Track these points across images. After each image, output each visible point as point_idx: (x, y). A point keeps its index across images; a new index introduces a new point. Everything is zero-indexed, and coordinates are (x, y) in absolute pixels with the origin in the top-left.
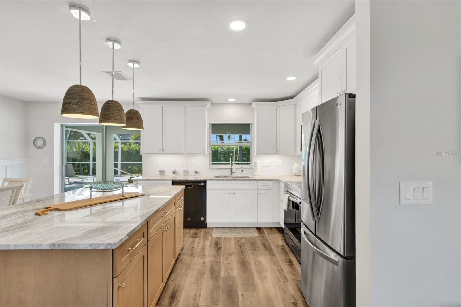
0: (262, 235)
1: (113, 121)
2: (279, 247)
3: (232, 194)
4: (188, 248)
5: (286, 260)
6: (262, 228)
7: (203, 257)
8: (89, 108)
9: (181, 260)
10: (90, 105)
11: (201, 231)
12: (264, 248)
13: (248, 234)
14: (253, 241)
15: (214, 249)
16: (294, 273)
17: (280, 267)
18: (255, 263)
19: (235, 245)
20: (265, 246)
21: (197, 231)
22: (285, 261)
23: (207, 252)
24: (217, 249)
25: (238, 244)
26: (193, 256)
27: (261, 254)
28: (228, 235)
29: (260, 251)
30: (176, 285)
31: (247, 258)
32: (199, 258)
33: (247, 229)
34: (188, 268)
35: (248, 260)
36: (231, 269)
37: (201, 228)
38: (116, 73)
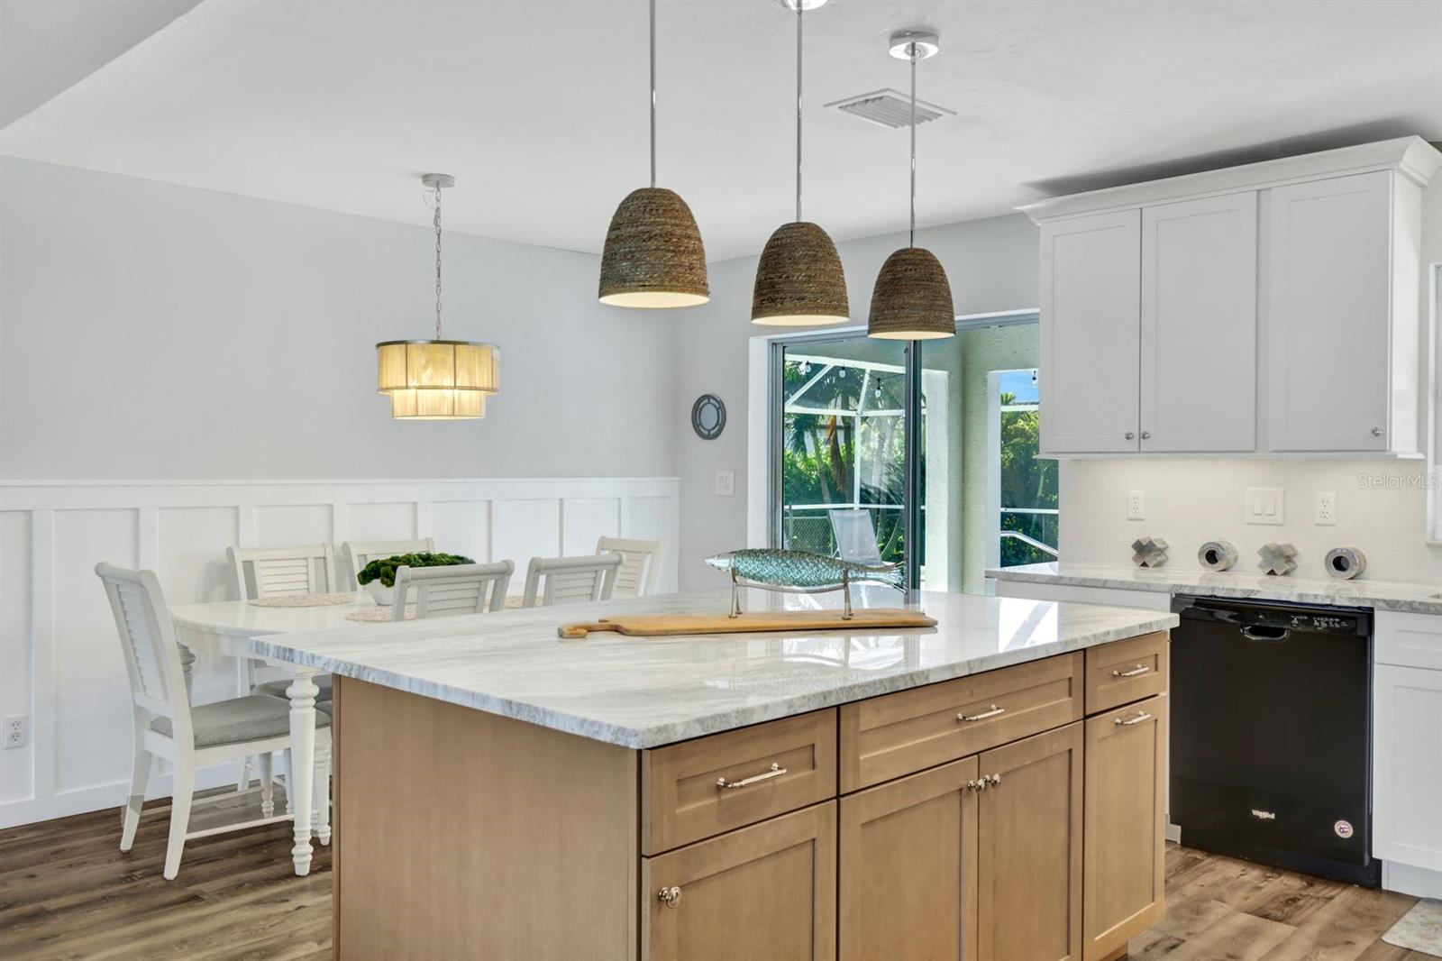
1: (789, 305)
4: (1204, 953)
8: (666, 266)
10: (670, 255)
11: (1331, 898)
21: (1305, 888)
37: (1343, 880)
38: (874, 99)
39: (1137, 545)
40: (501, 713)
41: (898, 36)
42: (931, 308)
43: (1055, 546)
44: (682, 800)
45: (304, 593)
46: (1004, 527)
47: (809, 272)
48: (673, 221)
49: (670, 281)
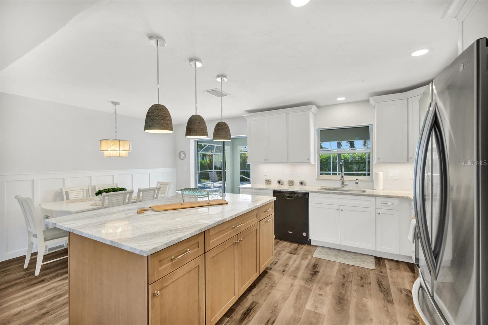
0: (381, 269)
1: (194, 133)
2: (404, 292)
4: (282, 264)
5: (410, 315)
6: (384, 259)
7: (294, 278)
8: (161, 123)
9: (269, 275)
10: (162, 121)
11: (303, 248)
12: (377, 287)
13: (360, 263)
14: (364, 273)
15: (309, 272)
18: (357, 305)
19: (337, 273)
20: (380, 284)
21: (298, 246)
22: (407, 316)
23: (300, 274)
24: (314, 273)
25: (342, 273)
26: (284, 275)
27: (371, 295)
28: (332, 259)
29: (370, 290)
30: (254, 301)
31: (348, 294)
32: (289, 278)
33: (360, 256)
34: (273, 287)
35: (349, 298)
36: (321, 303)
37: (304, 243)
38: (214, 91)
39: (266, 180)
40: (110, 244)
41: (218, 76)
42: (226, 134)
43: (249, 178)
44: (161, 266)
45: (83, 198)
47: (198, 126)
48: (163, 112)
49: (162, 127)
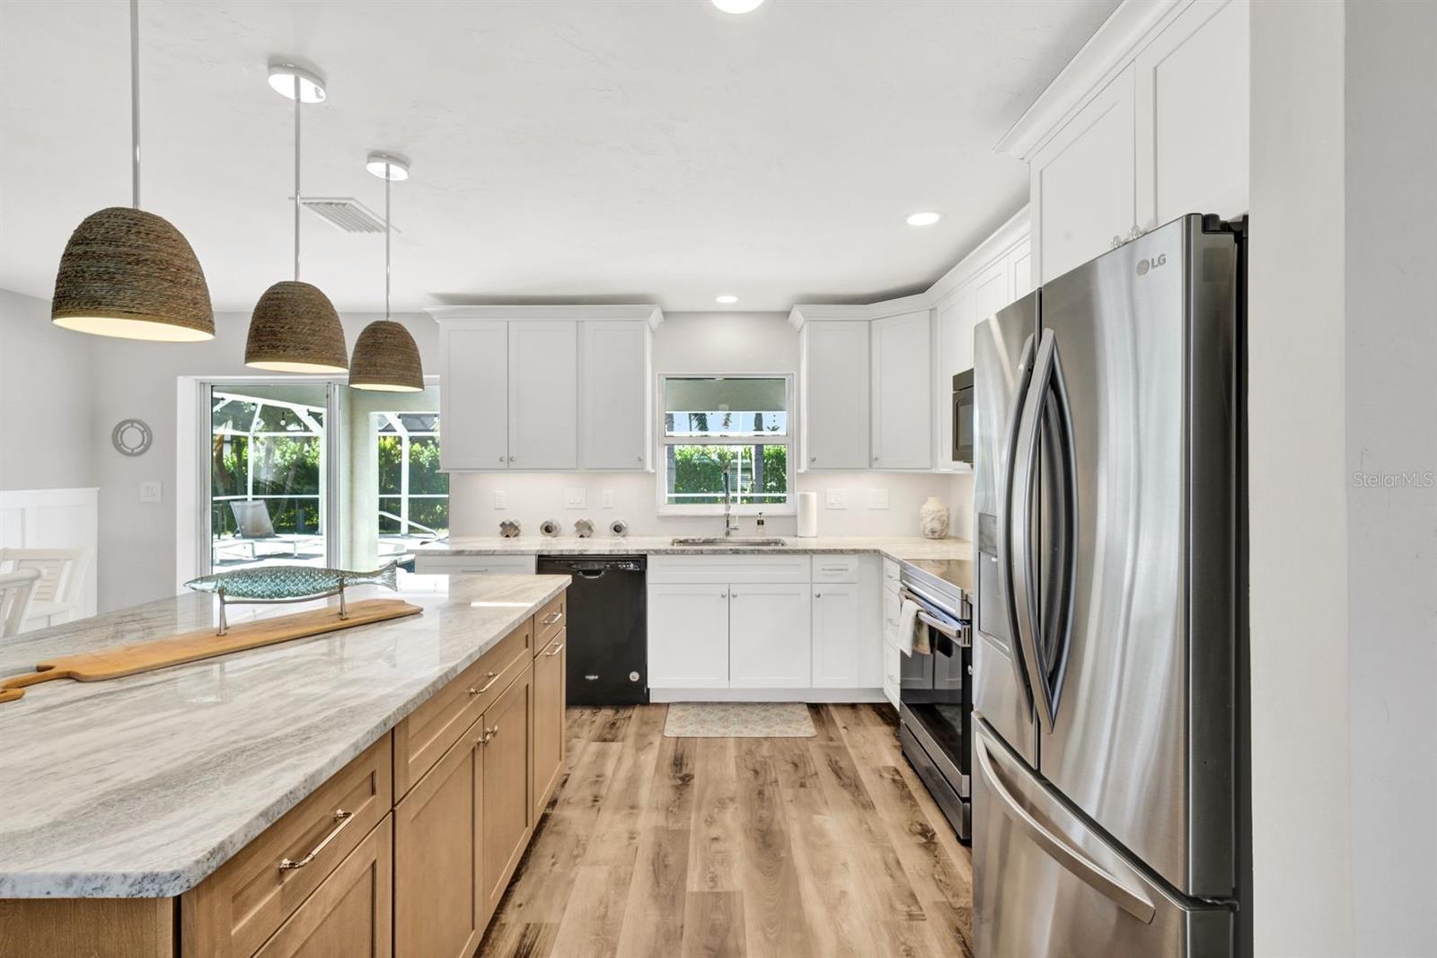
0: (828, 731)
2: (885, 775)
3: (729, 596)
4: (584, 779)
5: (912, 824)
6: (826, 705)
7: (631, 813)
9: (556, 825)
10: (166, 284)
11: (630, 717)
12: (833, 778)
13: (781, 728)
14: (796, 752)
15: (669, 783)
16: (940, 880)
17: (891, 855)
18: (805, 837)
19: (738, 768)
20: (837, 771)
21: (615, 715)
22: (907, 829)
23: (644, 795)
24: (680, 782)
25: (750, 765)
26: (599, 810)
27: (826, 803)
28: (716, 731)
29: (820, 790)
30: (528, 925)
31: (779, 816)
32: (618, 816)
33: (776, 710)
34: (576, 857)
35: (783, 827)
36: (722, 863)
37: (630, 704)
38: (338, 204)
39: (503, 525)
41: (376, 155)
44: (237, 917)
46: (381, 508)
48: (170, 250)
49: (167, 312)
